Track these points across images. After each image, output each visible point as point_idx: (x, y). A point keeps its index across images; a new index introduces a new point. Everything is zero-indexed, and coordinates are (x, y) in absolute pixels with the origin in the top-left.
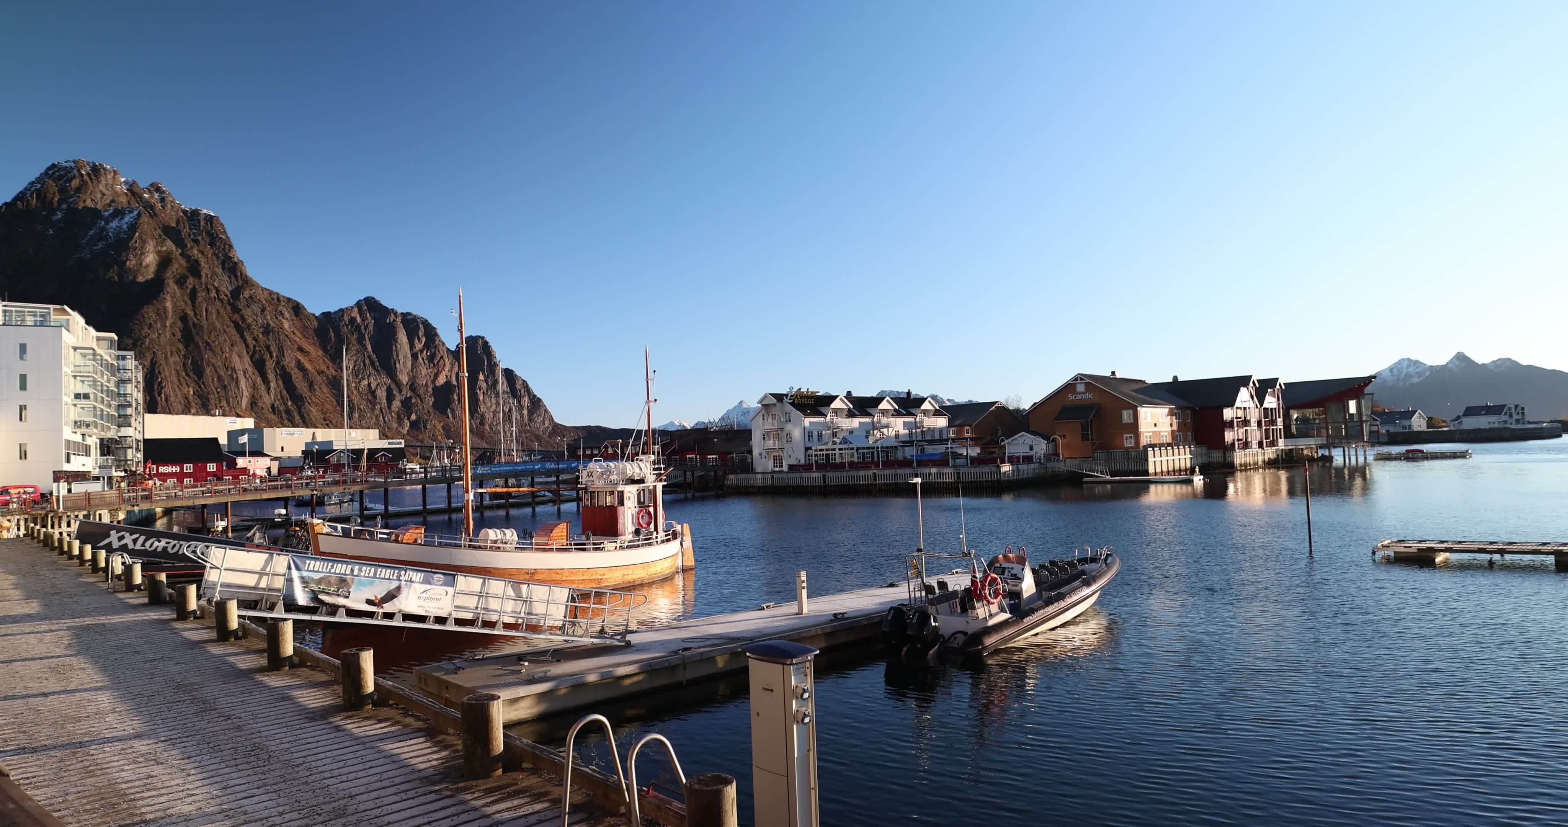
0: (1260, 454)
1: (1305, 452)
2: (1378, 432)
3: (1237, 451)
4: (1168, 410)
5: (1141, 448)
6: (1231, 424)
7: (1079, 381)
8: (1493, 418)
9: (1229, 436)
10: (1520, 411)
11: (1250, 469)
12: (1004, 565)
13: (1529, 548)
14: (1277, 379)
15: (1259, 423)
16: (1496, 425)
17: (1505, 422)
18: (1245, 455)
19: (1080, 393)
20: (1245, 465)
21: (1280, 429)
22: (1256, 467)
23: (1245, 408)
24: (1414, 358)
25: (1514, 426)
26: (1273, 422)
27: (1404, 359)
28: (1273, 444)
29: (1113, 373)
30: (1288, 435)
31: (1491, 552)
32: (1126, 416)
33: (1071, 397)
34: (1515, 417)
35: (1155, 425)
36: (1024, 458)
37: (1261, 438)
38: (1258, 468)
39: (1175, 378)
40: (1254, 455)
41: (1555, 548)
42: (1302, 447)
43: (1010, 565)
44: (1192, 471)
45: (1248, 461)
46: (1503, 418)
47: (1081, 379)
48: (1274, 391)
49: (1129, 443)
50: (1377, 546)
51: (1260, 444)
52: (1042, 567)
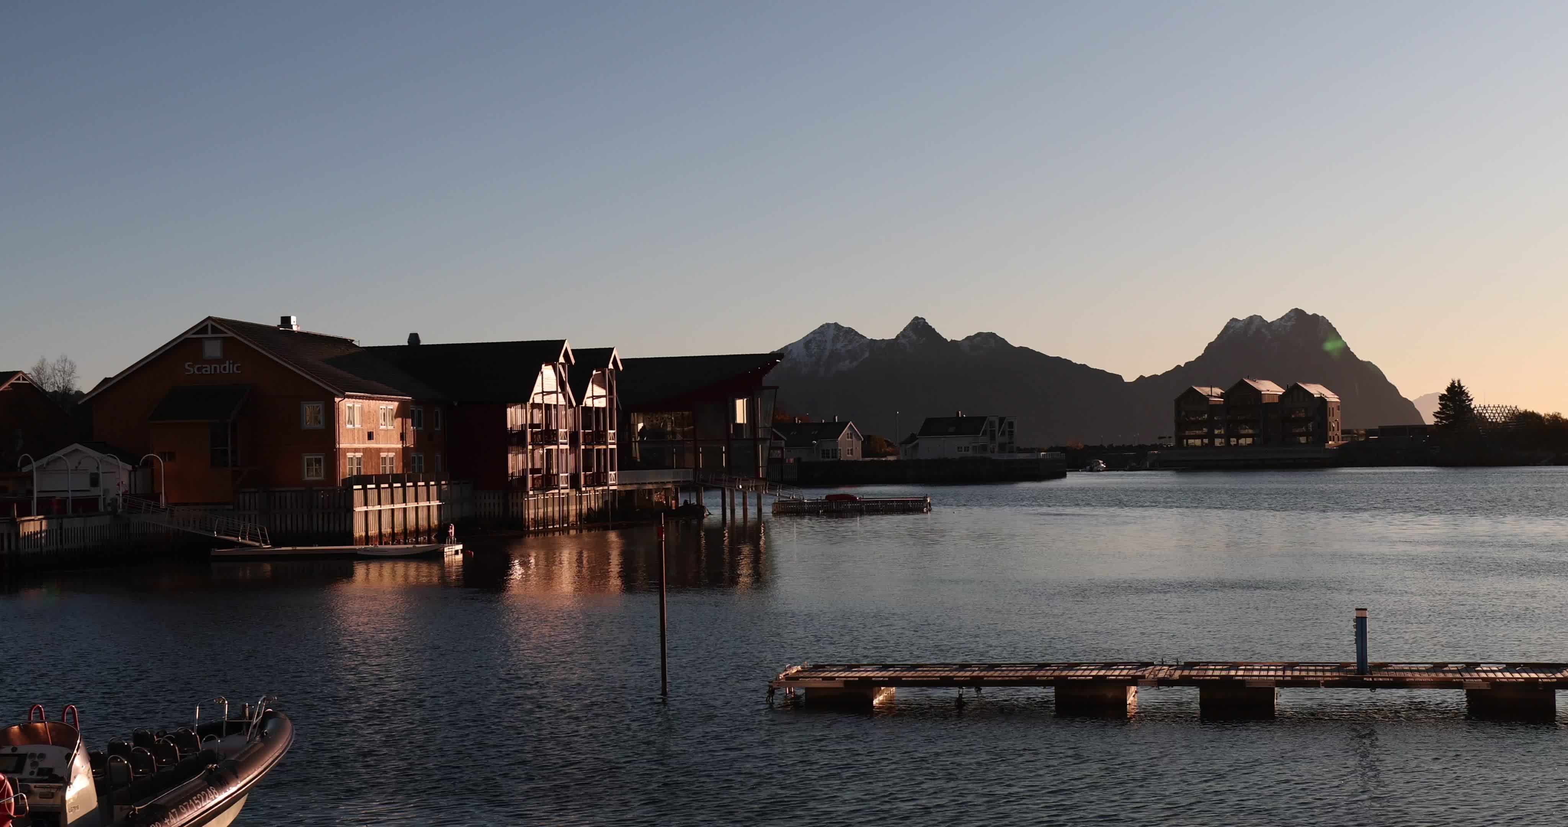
0: (573, 501)
1: (656, 498)
2: (781, 460)
3: (531, 493)
4: (396, 404)
5: (339, 484)
6: (518, 439)
7: (210, 335)
8: (965, 441)
9: (516, 462)
10: (1007, 429)
11: (554, 531)
12: (23, 749)
13: (1019, 674)
14: (611, 350)
15: (573, 438)
16: (970, 453)
17: (984, 448)
18: (546, 501)
19: (210, 361)
20: (545, 521)
21: (611, 450)
22: (563, 525)
23: (548, 406)
24: (845, 324)
25: (996, 456)
26: (601, 437)
27: (828, 325)
28: (598, 479)
29: (286, 321)
30: (625, 462)
31: (960, 684)
32: (310, 412)
33: (191, 369)
34: (999, 439)
35: (370, 436)
36: (76, 502)
37: (576, 467)
38: (568, 529)
39: (414, 338)
40: (561, 502)
41: (1057, 673)
42: (650, 487)
43: (36, 749)
44: (442, 536)
45: (550, 514)
46: (983, 440)
47: (215, 330)
48: (604, 373)
49: (313, 475)
50: (777, 678)
51: (574, 481)
52: (116, 748)
